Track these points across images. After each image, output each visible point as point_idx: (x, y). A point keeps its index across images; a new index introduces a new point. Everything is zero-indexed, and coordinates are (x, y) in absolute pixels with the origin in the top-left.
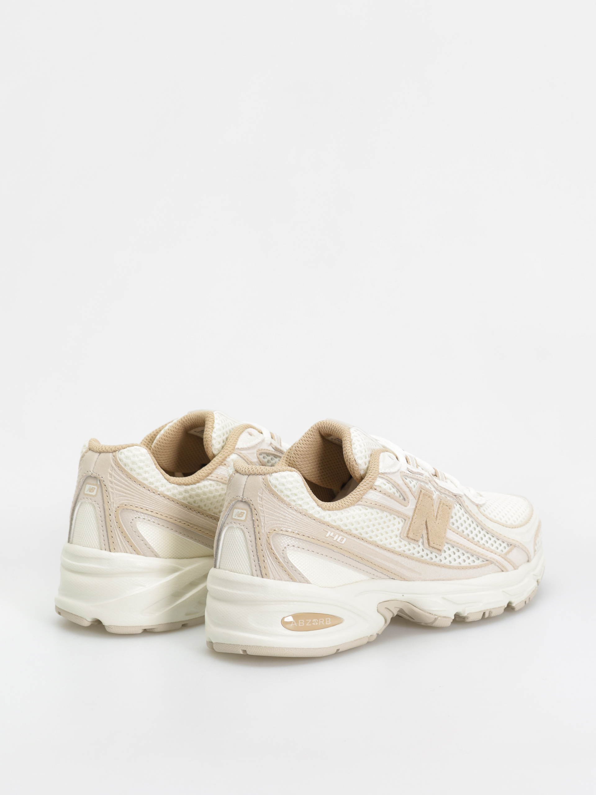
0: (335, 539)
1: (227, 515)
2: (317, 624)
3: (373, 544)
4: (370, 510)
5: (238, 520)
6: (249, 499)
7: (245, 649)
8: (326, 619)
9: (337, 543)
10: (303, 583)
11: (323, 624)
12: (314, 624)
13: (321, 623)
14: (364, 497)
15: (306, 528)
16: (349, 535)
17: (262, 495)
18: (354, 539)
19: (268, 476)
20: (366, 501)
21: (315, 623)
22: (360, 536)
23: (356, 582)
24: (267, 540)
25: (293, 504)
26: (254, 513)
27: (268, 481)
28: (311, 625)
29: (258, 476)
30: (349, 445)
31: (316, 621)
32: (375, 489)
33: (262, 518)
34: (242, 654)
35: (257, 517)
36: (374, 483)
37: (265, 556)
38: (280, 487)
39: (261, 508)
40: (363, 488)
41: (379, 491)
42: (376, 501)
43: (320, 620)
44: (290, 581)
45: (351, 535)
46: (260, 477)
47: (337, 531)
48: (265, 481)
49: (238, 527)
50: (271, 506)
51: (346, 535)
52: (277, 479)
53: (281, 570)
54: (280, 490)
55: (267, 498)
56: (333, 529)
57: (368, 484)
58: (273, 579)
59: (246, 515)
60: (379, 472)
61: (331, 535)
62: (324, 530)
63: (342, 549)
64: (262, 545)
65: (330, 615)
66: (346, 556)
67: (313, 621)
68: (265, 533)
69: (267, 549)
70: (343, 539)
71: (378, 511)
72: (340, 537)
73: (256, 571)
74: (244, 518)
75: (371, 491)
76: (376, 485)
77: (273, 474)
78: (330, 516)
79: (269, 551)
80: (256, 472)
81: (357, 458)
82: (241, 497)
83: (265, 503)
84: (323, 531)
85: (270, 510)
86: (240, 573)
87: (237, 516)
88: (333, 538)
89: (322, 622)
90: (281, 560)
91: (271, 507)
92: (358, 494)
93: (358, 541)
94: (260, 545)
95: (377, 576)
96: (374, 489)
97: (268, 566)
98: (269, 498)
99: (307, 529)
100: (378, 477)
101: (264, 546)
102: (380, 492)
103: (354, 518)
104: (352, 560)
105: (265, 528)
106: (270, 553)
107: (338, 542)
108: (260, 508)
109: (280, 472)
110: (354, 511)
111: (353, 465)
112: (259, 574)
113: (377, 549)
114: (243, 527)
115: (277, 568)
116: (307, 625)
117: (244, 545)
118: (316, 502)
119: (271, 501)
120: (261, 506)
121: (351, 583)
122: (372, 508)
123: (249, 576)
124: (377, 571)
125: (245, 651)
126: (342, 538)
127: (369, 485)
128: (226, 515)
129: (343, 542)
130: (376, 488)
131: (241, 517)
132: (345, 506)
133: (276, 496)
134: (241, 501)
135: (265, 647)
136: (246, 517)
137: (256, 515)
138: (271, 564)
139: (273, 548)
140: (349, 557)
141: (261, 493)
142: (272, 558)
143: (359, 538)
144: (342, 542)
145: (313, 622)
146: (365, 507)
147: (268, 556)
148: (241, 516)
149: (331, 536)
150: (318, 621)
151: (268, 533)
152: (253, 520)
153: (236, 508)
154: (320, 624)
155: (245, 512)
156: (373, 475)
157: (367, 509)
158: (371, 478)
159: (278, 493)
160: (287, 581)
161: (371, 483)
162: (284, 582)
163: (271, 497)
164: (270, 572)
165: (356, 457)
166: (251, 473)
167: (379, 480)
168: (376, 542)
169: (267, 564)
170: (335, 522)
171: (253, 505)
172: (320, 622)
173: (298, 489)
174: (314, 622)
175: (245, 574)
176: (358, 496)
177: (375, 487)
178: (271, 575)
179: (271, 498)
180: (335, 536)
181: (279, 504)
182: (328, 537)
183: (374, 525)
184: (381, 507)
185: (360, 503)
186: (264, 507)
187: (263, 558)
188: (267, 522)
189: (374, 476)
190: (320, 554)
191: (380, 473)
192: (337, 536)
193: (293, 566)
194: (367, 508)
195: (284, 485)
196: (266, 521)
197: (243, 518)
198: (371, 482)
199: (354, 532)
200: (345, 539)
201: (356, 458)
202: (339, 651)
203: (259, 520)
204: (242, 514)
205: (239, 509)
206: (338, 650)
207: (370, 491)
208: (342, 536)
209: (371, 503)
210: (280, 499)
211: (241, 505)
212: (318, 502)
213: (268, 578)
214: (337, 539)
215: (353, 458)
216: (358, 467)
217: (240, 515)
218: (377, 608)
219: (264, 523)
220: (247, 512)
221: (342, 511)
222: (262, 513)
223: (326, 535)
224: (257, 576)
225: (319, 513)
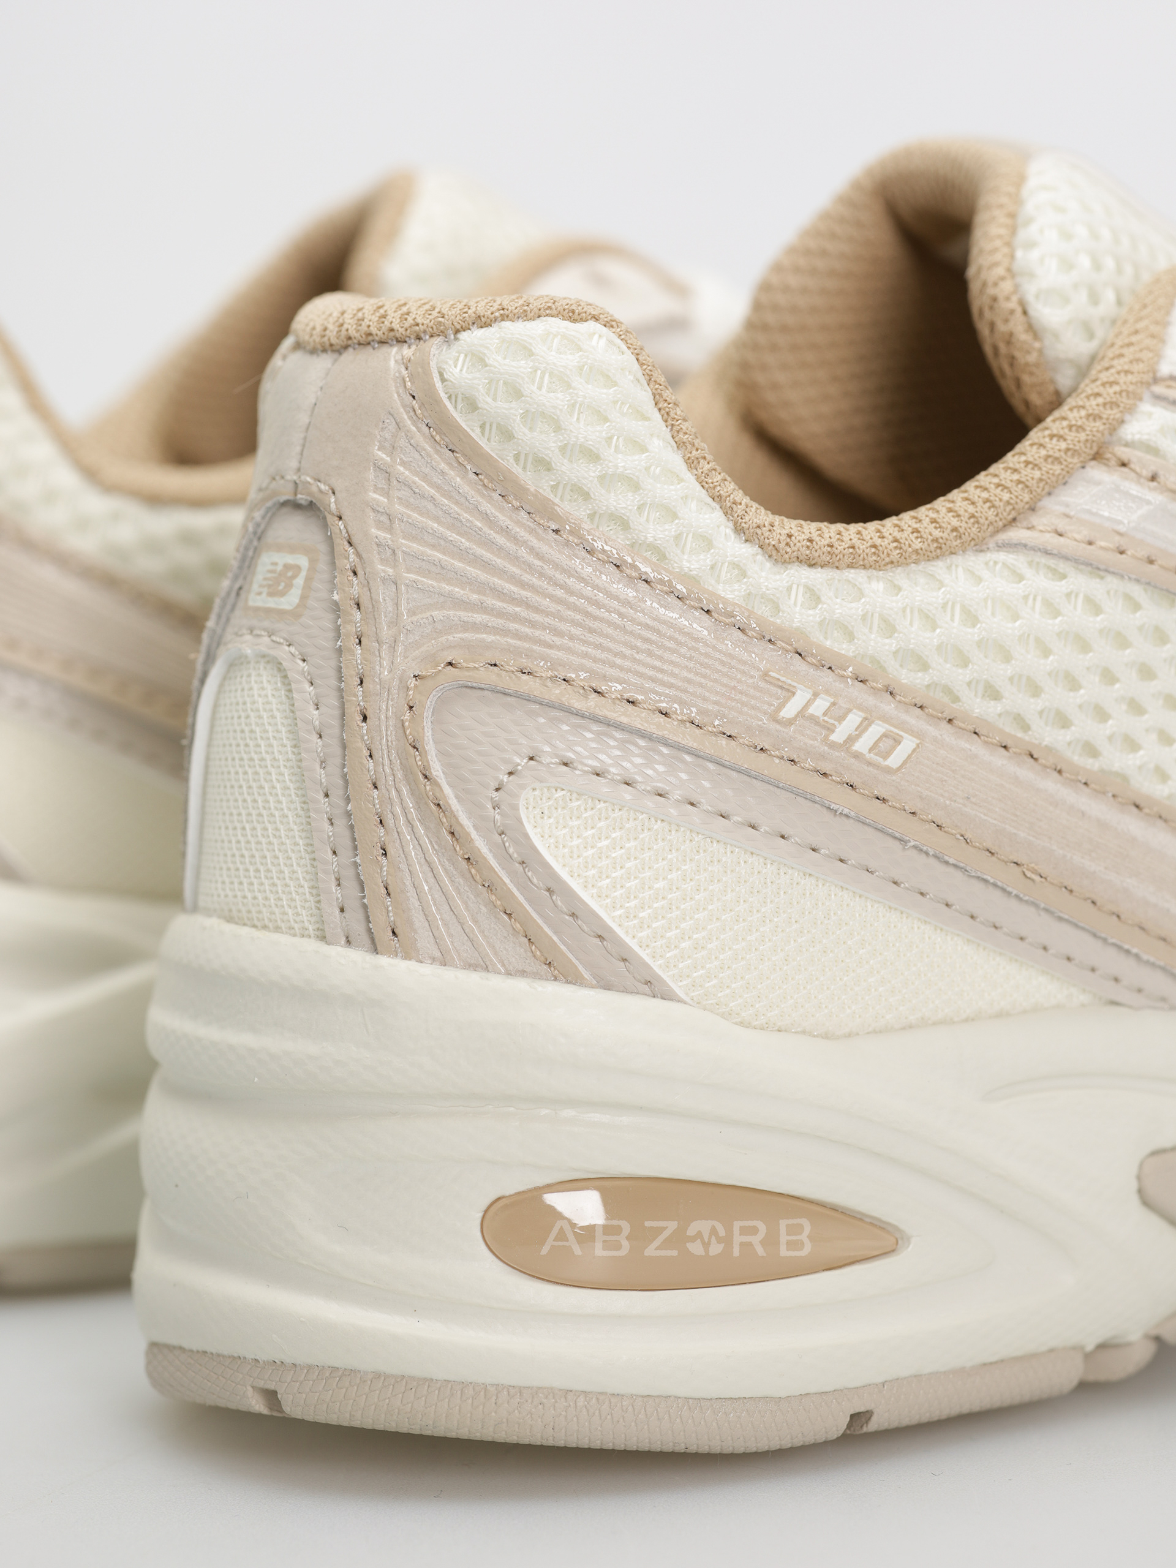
0: (838, 736)
1: (233, 594)
2: (716, 1249)
3: (1104, 793)
4: (1079, 582)
5: (268, 611)
6: (322, 487)
7: (271, 1386)
8: (783, 1224)
9: (853, 760)
10: (626, 991)
11: (760, 1251)
12: (696, 1248)
13: (742, 1244)
14: (1047, 503)
15: (649, 660)
16: (935, 719)
17: (391, 454)
18: (975, 747)
19: (434, 346)
20: (1062, 525)
21: (706, 1245)
22: (1020, 735)
23: (1000, 1015)
24: (403, 722)
25: (570, 508)
26: (342, 563)
27: (427, 373)
28: (675, 1253)
29: (385, 349)
30: (1002, 231)
31: (713, 1231)
32: (1124, 465)
33: (383, 594)
34: (259, 1416)
35: (356, 588)
36: (1113, 430)
37: (389, 821)
38: (495, 405)
39: (382, 534)
40: (1043, 452)
41: (1146, 473)
42: (1122, 528)
43: (737, 1225)
44: (537, 976)
45: (950, 721)
46: (394, 354)
47: (857, 691)
48: (411, 376)
49: (264, 656)
50: (436, 519)
51: (913, 719)
52: (479, 360)
53: (484, 909)
54: (499, 426)
55: (417, 474)
56: (827, 677)
57: (1080, 428)
58: (434, 960)
59: (308, 579)
60: (1154, 372)
61: (811, 710)
62: (766, 674)
63: (884, 800)
64: (374, 753)
65: (811, 1202)
66: (915, 847)
67: (691, 1231)
68: (396, 683)
69: (399, 775)
70: (897, 741)
71: (1137, 591)
72: (876, 730)
73: (342, 910)
74: (296, 601)
75: (1096, 472)
76: (1129, 437)
77: (464, 336)
78: (814, 597)
79: (412, 792)
80: (374, 330)
81: (1037, 297)
82: (288, 477)
83: (408, 505)
84: (762, 684)
85: (433, 547)
86: (265, 927)
87: (267, 591)
88: (831, 730)
89: (755, 1240)
90: (480, 844)
91: (439, 523)
92: (1009, 484)
93: (1000, 759)
94: (367, 753)
95: (1140, 991)
96: (1113, 462)
97: (408, 883)
98: (427, 470)
99: (658, 664)
100: (1146, 396)
101: (386, 762)
102: (1153, 478)
103: (971, 618)
104: (958, 874)
105: (400, 649)
106: (420, 799)
107: (857, 756)
108: (374, 531)
109: (507, 324)
110: (979, 580)
111: (1011, 334)
112: (358, 928)
113: (1133, 825)
114: (283, 653)
115: (457, 889)
116: (651, 1251)
117: (288, 760)
118: (728, 512)
119: (438, 488)
120: (384, 518)
121: (966, 1020)
122: (1097, 569)
123: (305, 940)
124: (1137, 957)
125: (271, 1396)
126: (885, 735)
127: (1083, 436)
128: (228, 594)
129: (894, 760)
130: (1125, 458)
131: (282, 593)
132: (917, 545)
133: (470, 460)
134: (294, 504)
135: (377, 1375)
136: (304, 588)
137: (355, 573)
138: (426, 868)
139: (437, 770)
140: (935, 856)
141: (387, 445)
142: (427, 828)
143: (1009, 743)
144: (886, 755)
145: (693, 1239)
146: (1052, 562)
147: (409, 822)
148: (283, 586)
149: (813, 719)
150: (722, 1232)
151: (412, 683)
152: (336, 608)
153: (270, 549)
154: (736, 1252)
155: (303, 562)
156: (1112, 384)
157: (1063, 577)
158: (1100, 400)
159: (482, 443)
160: (523, 973)
161: (1098, 424)
162: (497, 982)
163: (443, 466)
164: (419, 921)
165: (1030, 290)
166: (350, 338)
167: (1150, 415)
168: (1125, 778)
169: (403, 866)
170: (851, 636)
171: (340, 518)
172: (738, 1239)
173: (606, 420)
174: (699, 1235)
175: (291, 931)
176: (1006, 496)
177: (1123, 453)
178: (424, 941)
179: (443, 473)
180: (841, 719)
181: (486, 507)
182: (790, 722)
183: (1109, 677)
184: (1154, 567)
185: (1016, 534)
186: (397, 525)
187: (381, 831)
188: (412, 612)
189: (1117, 388)
190: (736, 818)
191: (1163, 380)
192: (854, 719)
193: (554, 887)
194: (1062, 566)
195: (517, 394)
196: (403, 607)
197: (290, 601)
198: (1096, 417)
199: (978, 707)
200: (908, 744)
201: (1030, 298)
202: (873, 1426)
203: (365, 602)
204: (290, 574)
206: (858, 1418)
207: (1088, 469)
208: (885, 719)
209: (1090, 543)
210: (492, 480)
211: (292, 526)
212: (739, 510)
213: (407, 957)
214: (851, 740)
215: (1015, 298)
216: (1041, 351)
217: (279, 583)
218: (1139, 1178)
219: (395, 622)
220: (313, 562)
221: (899, 576)
222: (383, 561)
223: (782, 706)
224: (348, 942)
225: (744, 574)
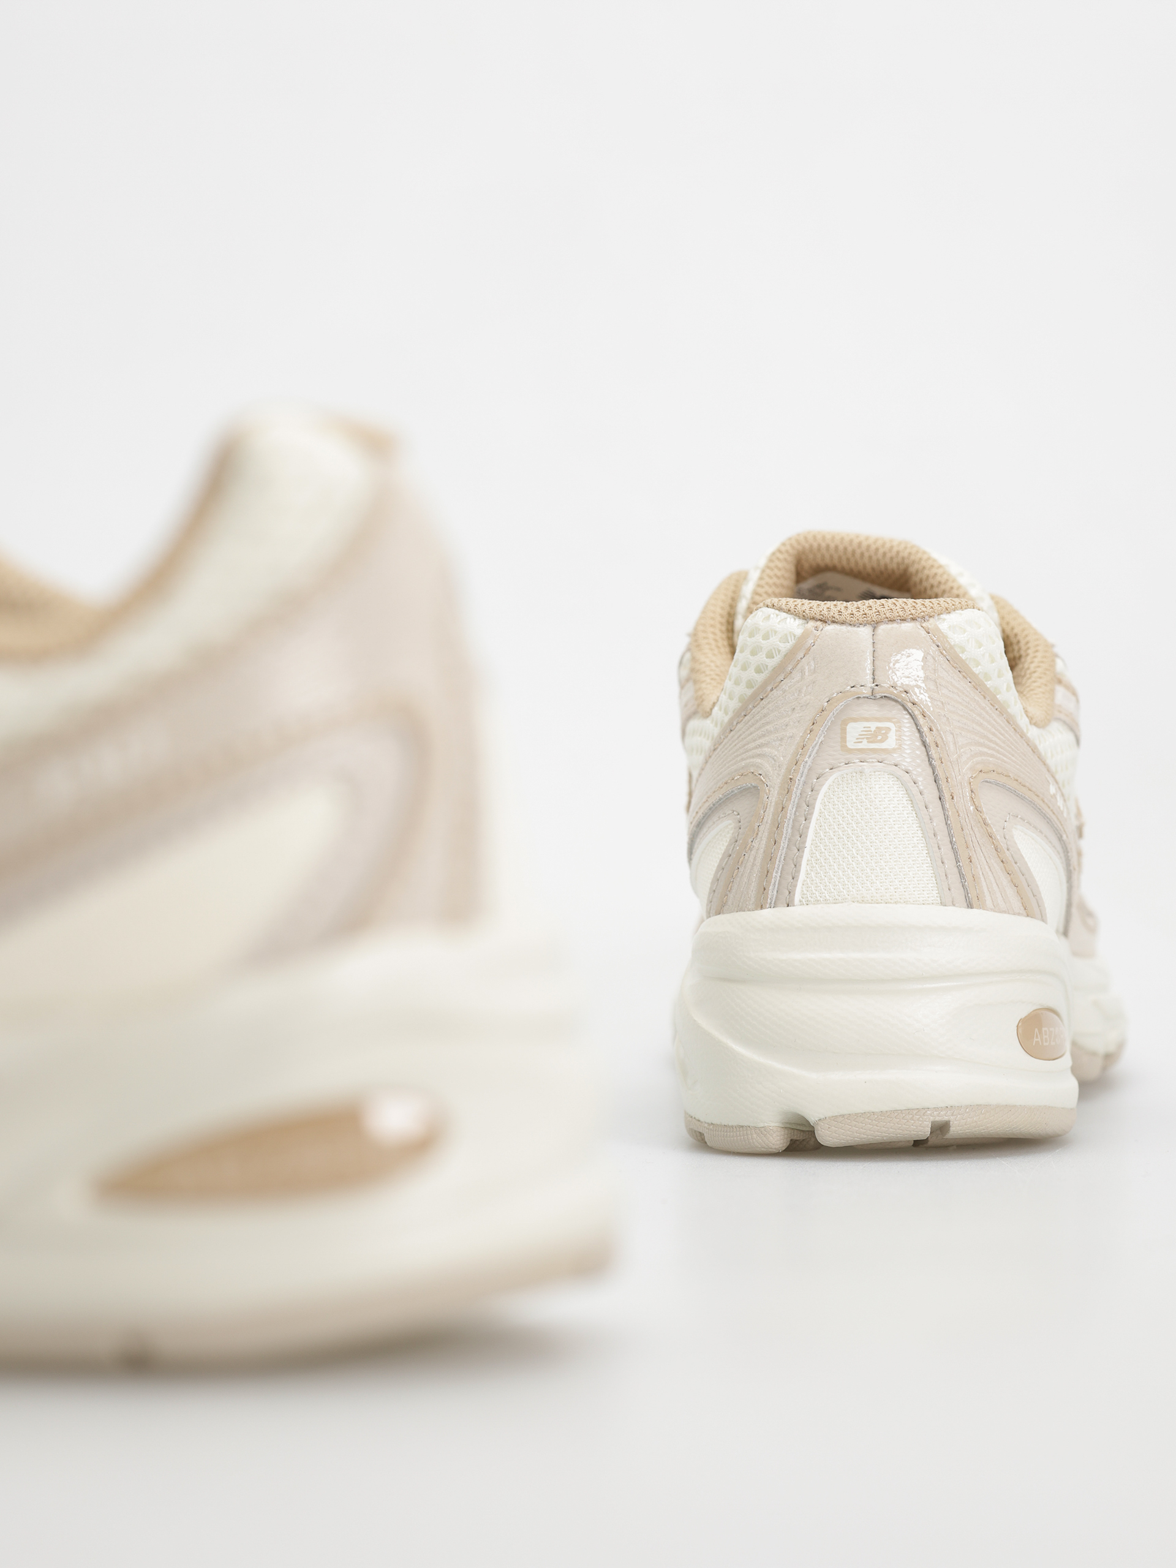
6: (897, 690)
24: (971, 799)
26: (921, 722)
27: (943, 635)
33: (948, 739)
35: (933, 737)
37: (971, 845)
38: (972, 650)
49: (876, 772)
53: (1007, 884)
55: (948, 682)
59: (898, 733)
62: (1044, 774)
64: (960, 814)
68: (964, 780)
69: (973, 823)
73: (950, 890)
74: (892, 744)
79: (979, 831)
82: (865, 685)
83: (948, 697)
85: (962, 716)
87: (865, 741)
91: (962, 705)
94: (957, 814)
98: (952, 681)
101: (966, 817)
105: (960, 764)
106: (982, 834)
114: (892, 769)
119: (958, 689)
129: (1065, 815)
131: (882, 741)
133: (968, 676)
134: (873, 697)
136: (896, 738)
142: (986, 848)
144: (1064, 812)
147: (979, 845)
148: (879, 738)
153: (855, 720)
155: (890, 725)
164: (986, 892)
178: (988, 901)
179: (958, 682)
182: (1052, 797)
186: (945, 707)
188: (961, 747)
197: (888, 744)
204: (884, 732)
205: (867, 720)
211: (871, 709)
217: (876, 736)
219: (956, 752)
220: (898, 725)
222: (944, 724)
223: (1050, 789)
